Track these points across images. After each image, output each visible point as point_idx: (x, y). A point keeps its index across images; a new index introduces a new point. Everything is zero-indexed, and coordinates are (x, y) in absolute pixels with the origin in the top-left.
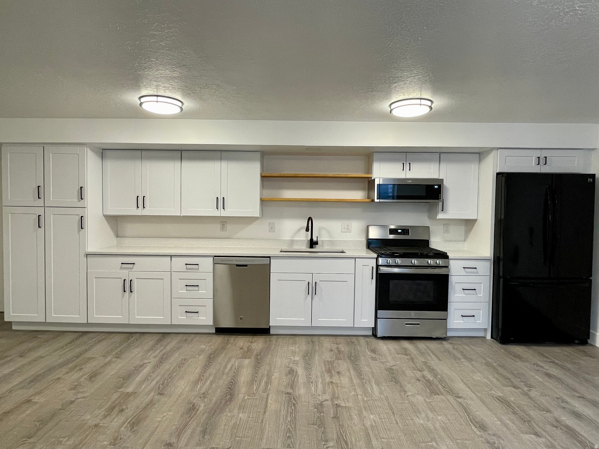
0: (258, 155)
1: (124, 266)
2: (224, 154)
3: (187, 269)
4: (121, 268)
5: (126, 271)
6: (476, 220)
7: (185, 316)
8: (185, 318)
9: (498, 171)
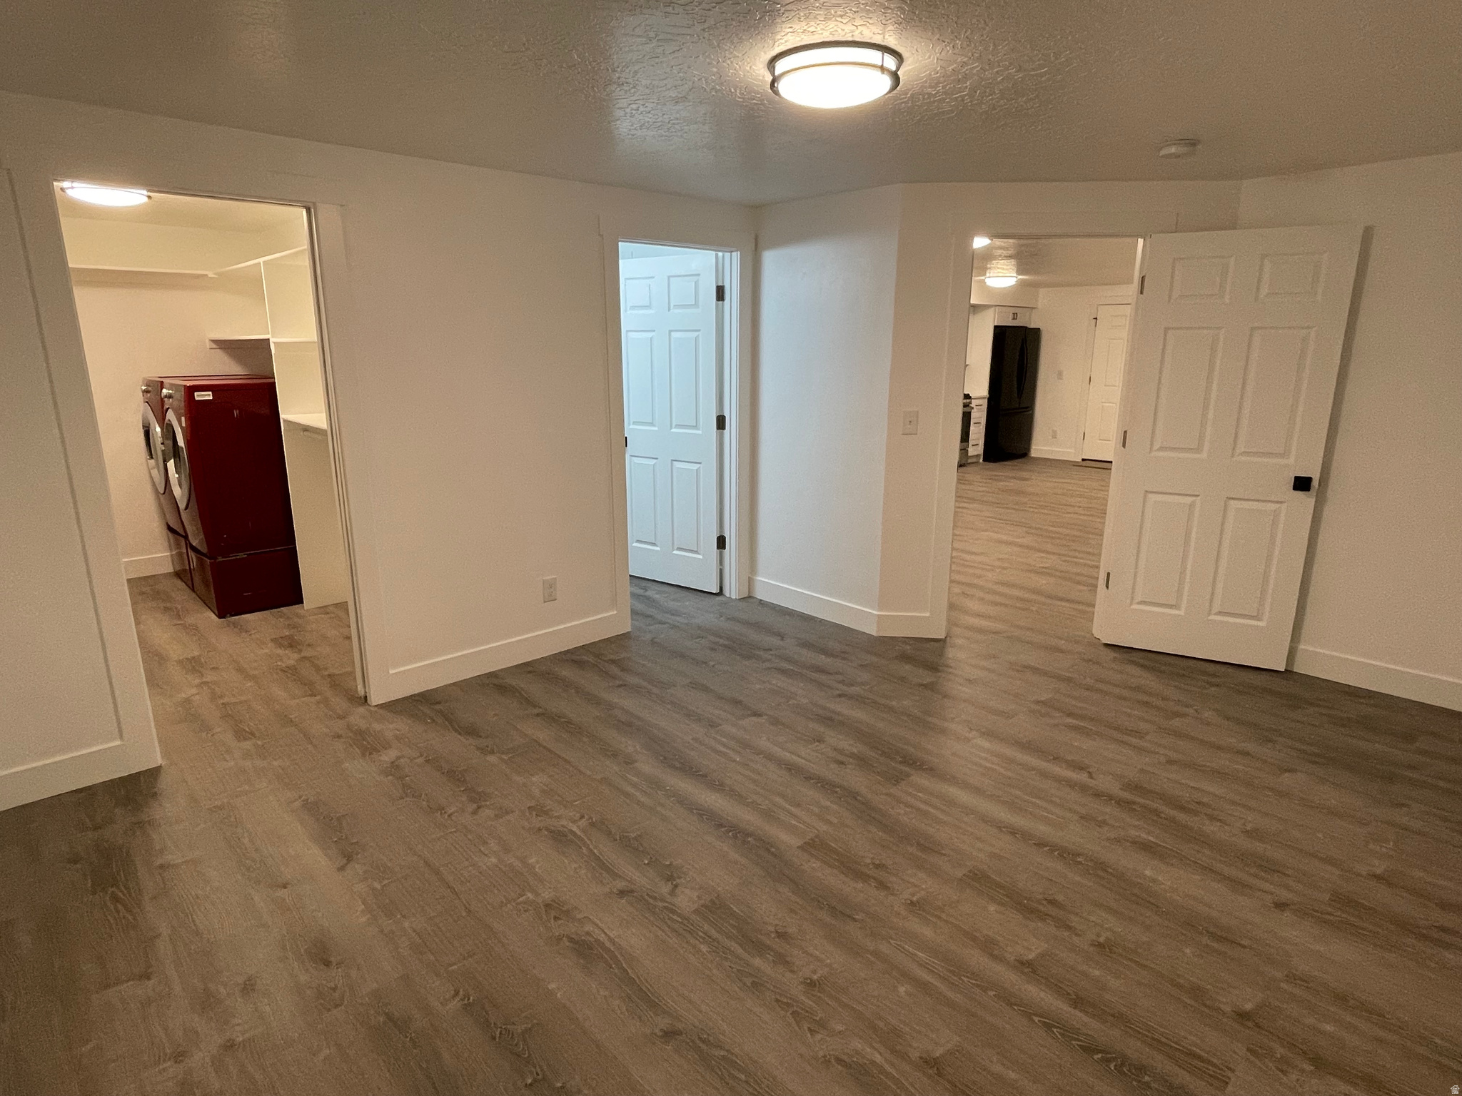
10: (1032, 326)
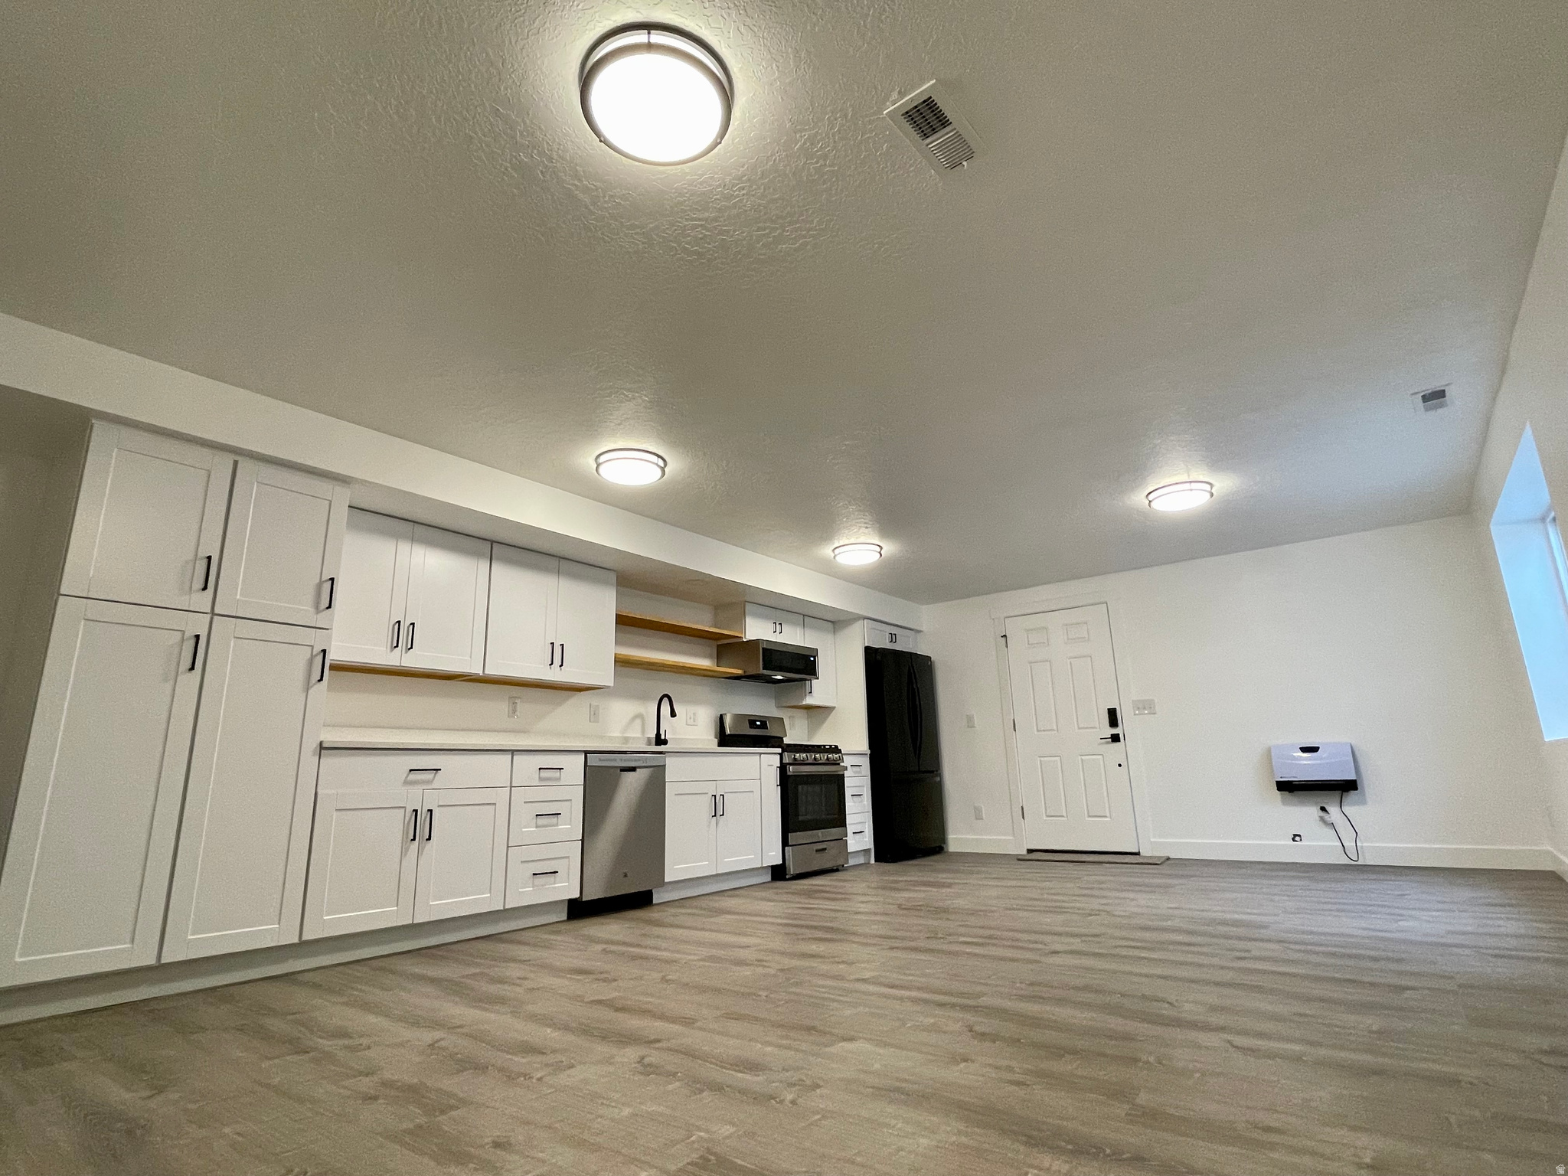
0: (613, 577)
1: (413, 776)
2: (564, 564)
3: (540, 779)
4: (406, 783)
5: (417, 791)
6: (834, 708)
7: (531, 885)
8: (532, 888)
9: (866, 645)
10: (919, 651)
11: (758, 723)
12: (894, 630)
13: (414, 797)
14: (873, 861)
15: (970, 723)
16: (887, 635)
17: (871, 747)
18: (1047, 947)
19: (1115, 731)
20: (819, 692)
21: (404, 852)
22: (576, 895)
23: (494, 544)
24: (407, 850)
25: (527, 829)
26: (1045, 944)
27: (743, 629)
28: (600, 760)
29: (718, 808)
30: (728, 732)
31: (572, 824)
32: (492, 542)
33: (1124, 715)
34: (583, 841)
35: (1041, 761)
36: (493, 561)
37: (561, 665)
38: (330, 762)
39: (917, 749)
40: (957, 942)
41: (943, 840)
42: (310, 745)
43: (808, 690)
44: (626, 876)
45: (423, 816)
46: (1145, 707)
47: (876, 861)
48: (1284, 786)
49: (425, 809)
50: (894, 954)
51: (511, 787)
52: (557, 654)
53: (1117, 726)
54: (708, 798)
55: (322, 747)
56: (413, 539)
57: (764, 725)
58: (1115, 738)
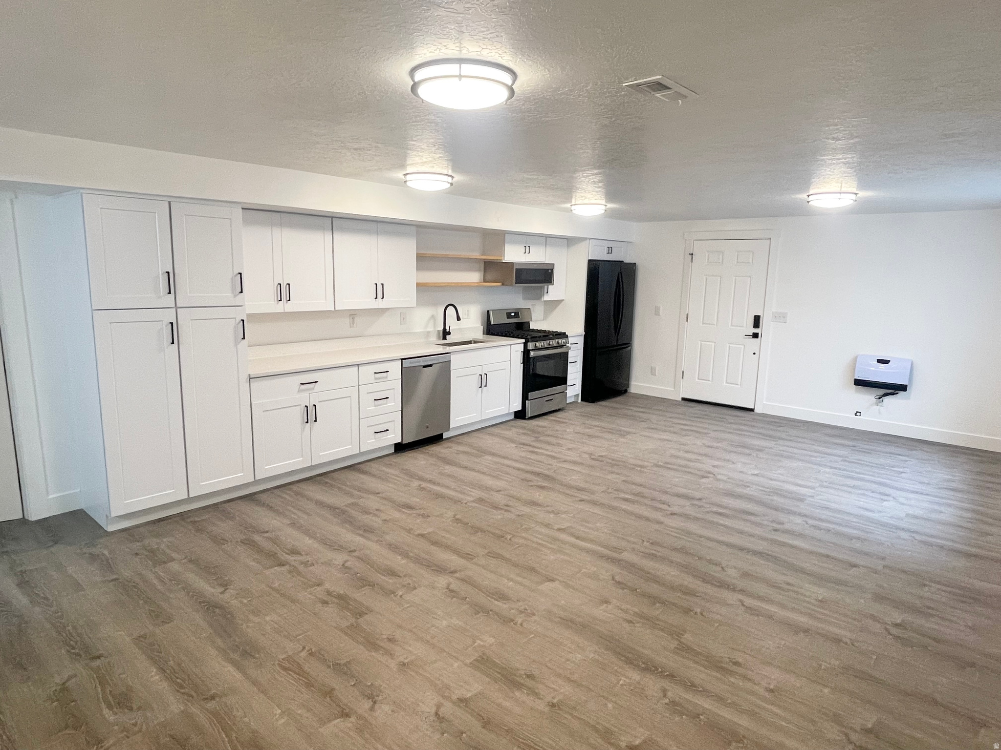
0: (414, 229)
1: (303, 388)
3: (376, 379)
4: (299, 391)
5: (306, 394)
6: (563, 301)
7: (374, 438)
8: (374, 440)
9: (590, 259)
10: (627, 260)
11: (513, 314)
12: (610, 244)
13: (306, 398)
14: (580, 400)
15: (657, 312)
16: (606, 248)
17: (585, 331)
18: (670, 509)
19: (756, 331)
20: (553, 292)
21: (303, 430)
22: (400, 441)
23: (334, 219)
24: (304, 428)
25: (370, 408)
26: (669, 506)
27: (502, 253)
28: (410, 363)
29: (483, 381)
30: (492, 323)
31: (395, 402)
32: (332, 217)
33: (763, 322)
34: (402, 411)
35: (701, 344)
36: (334, 232)
37: (383, 298)
38: (255, 384)
39: (617, 328)
40: (618, 498)
41: (628, 385)
42: (244, 378)
43: (546, 291)
44: (427, 427)
45: (311, 410)
46: (780, 317)
47: (582, 400)
48: (858, 382)
49: (312, 405)
50: (581, 506)
51: (359, 385)
52: (379, 291)
53: (759, 327)
54: (477, 378)
55: (250, 378)
56: (281, 225)
57: (517, 315)
58: (755, 336)
